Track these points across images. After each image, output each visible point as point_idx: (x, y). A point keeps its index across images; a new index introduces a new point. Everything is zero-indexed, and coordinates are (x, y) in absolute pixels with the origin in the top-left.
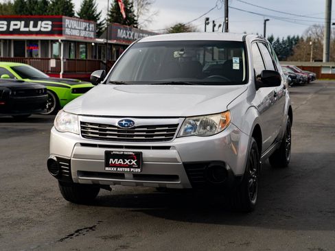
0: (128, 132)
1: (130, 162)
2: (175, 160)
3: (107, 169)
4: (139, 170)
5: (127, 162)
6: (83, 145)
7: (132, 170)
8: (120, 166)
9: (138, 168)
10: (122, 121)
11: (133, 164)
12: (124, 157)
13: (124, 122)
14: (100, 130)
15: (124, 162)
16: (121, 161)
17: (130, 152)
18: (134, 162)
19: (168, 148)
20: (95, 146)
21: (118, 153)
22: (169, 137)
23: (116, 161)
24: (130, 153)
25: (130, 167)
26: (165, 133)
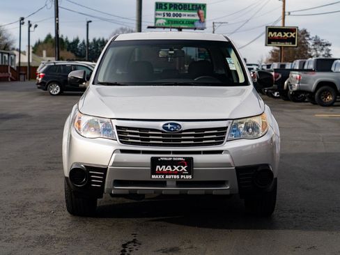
0: (174, 136)
1: (180, 168)
2: (228, 165)
3: (153, 177)
4: (190, 177)
5: (176, 168)
6: (123, 151)
7: (182, 176)
8: (169, 173)
9: (189, 174)
10: (167, 124)
11: (183, 171)
12: (172, 163)
13: (169, 126)
14: (141, 135)
15: (173, 168)
16: (169, 168)
17: (180, 157)
18: (184, 168)
19: (220, 152)
20: (137, 152)
21: (166, 159)
22: (220, 140)
23: (164, 168)
24: (180, 159)
25: (180, 173)
26: (215, 136)
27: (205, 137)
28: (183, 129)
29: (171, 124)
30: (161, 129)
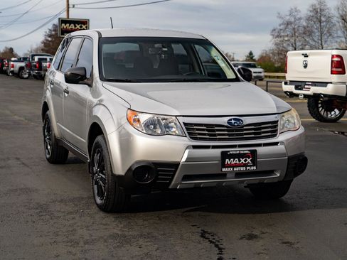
0: (237, 131)
1: (246, 161)
2: (282, 155)
3: (224, 170)
4: (255, 168)
5: (242, 161)
6: (195, 147)
7: (248, 168)
8: (236, 165)
9: (253, 166)
10: (231, 120)
11: (249, 163)
12: (239, 156)
13: (233, 121)
14: (207, 130)
15: (240, 161)
16: (237, 161)
17: (246, 150)
18: (249, 160)
19: (276, 144)
20: (208, 147)
21: (234, 152)
22: (274, 133)
23: (232, 161)
24: (246, 152)
25: (246, 165)
27: (263, 130)
28: (245, 123)
29: (234, 119)
30: (226, 124)
